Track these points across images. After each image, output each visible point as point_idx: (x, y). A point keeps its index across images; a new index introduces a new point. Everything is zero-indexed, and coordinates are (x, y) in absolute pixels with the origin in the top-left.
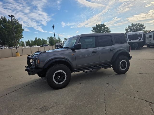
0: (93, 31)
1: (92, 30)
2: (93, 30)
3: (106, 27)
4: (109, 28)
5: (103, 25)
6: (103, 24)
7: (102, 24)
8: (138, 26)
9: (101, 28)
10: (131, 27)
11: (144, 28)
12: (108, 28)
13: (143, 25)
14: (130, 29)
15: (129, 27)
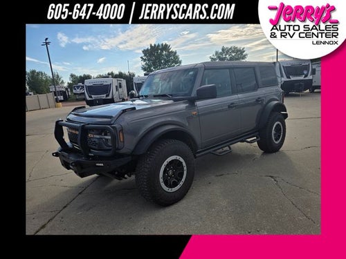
0: (145, 60)
1: (142, 58)
2: (144, 58)
3: (172, 52)
4: (177, 54)
5: (166, 47)
6: (166, 45)
7: (162, 45)
8: (233, 52)
9: (161, 54)
10: (221, 54)
11: (244, 57)
12: (175, 53)
13: (242, 51)
14: (219, 57)
15: (217, 53)
